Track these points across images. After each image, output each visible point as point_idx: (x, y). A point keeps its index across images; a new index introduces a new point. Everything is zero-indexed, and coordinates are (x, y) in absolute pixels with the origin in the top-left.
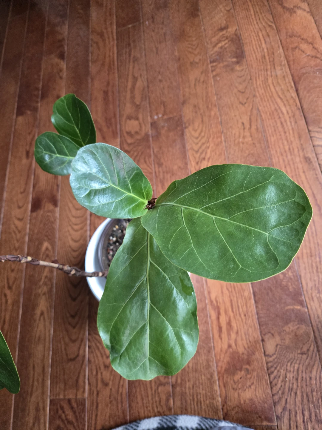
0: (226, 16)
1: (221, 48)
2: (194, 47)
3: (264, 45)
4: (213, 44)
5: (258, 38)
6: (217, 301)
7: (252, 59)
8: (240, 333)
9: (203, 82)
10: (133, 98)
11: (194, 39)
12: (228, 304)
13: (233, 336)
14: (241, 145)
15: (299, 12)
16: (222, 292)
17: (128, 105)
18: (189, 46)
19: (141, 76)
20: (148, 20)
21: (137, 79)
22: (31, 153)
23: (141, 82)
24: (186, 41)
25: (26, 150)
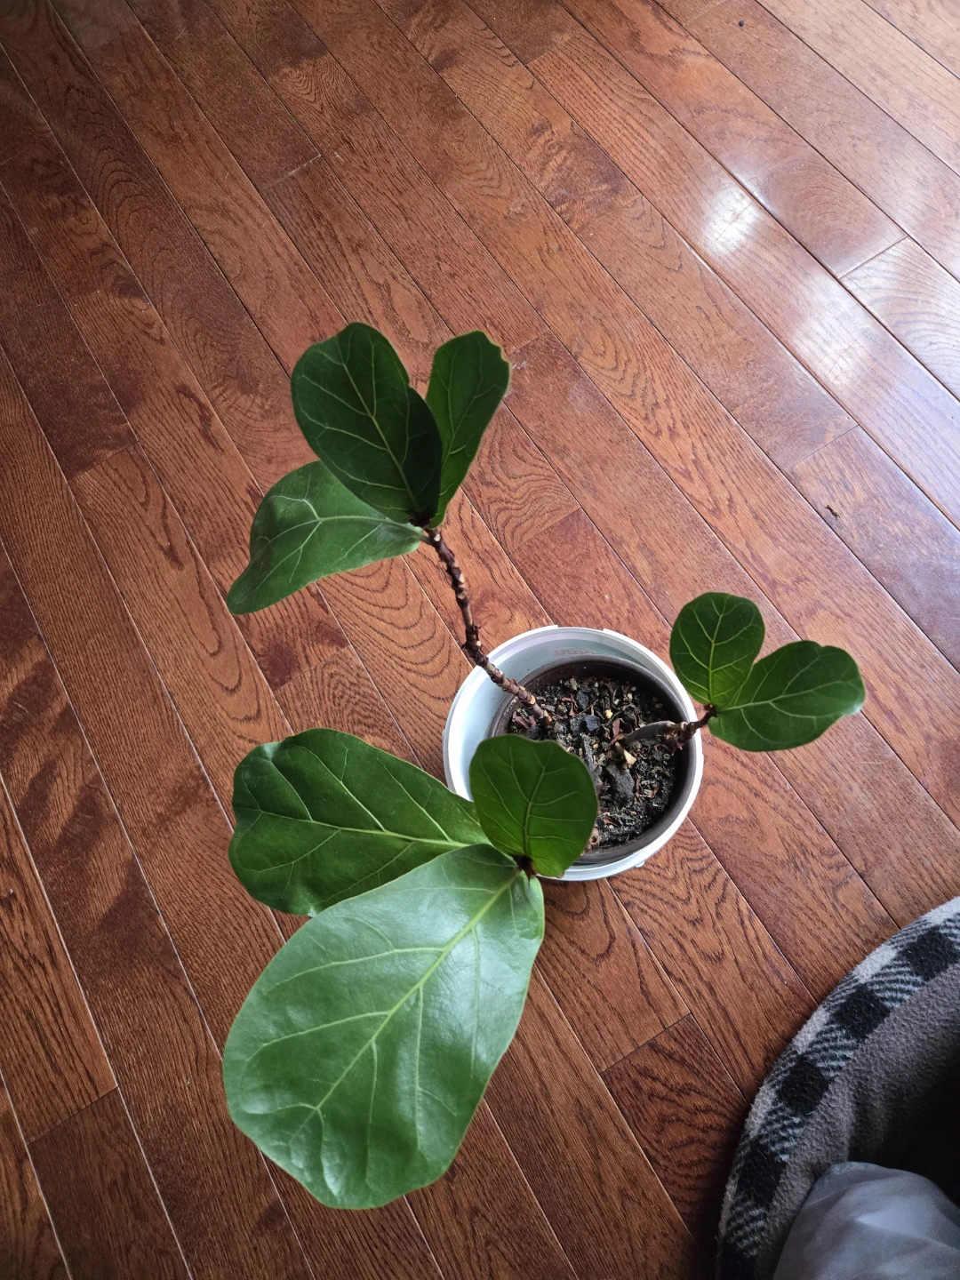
0: (531, 101)
1: (559, 169)
2: (495, 183)
3: (652, 143)
4: (536, 168)
5: (631, 130)
7: (642, 176)
8: (931, 703)
9: (560, 249)
10: (402, 332)
11: (484, 166)
12: (877, 662)
13: (923, 715)
14: (719, 349)
15: (689, 59)
18: (480, 183)
19: (394, 278)
20: (336, 149)
21: (389, 288)
22: (182, 551)
23: (402, 291)
24: (465, 176)
25: (161, 548)
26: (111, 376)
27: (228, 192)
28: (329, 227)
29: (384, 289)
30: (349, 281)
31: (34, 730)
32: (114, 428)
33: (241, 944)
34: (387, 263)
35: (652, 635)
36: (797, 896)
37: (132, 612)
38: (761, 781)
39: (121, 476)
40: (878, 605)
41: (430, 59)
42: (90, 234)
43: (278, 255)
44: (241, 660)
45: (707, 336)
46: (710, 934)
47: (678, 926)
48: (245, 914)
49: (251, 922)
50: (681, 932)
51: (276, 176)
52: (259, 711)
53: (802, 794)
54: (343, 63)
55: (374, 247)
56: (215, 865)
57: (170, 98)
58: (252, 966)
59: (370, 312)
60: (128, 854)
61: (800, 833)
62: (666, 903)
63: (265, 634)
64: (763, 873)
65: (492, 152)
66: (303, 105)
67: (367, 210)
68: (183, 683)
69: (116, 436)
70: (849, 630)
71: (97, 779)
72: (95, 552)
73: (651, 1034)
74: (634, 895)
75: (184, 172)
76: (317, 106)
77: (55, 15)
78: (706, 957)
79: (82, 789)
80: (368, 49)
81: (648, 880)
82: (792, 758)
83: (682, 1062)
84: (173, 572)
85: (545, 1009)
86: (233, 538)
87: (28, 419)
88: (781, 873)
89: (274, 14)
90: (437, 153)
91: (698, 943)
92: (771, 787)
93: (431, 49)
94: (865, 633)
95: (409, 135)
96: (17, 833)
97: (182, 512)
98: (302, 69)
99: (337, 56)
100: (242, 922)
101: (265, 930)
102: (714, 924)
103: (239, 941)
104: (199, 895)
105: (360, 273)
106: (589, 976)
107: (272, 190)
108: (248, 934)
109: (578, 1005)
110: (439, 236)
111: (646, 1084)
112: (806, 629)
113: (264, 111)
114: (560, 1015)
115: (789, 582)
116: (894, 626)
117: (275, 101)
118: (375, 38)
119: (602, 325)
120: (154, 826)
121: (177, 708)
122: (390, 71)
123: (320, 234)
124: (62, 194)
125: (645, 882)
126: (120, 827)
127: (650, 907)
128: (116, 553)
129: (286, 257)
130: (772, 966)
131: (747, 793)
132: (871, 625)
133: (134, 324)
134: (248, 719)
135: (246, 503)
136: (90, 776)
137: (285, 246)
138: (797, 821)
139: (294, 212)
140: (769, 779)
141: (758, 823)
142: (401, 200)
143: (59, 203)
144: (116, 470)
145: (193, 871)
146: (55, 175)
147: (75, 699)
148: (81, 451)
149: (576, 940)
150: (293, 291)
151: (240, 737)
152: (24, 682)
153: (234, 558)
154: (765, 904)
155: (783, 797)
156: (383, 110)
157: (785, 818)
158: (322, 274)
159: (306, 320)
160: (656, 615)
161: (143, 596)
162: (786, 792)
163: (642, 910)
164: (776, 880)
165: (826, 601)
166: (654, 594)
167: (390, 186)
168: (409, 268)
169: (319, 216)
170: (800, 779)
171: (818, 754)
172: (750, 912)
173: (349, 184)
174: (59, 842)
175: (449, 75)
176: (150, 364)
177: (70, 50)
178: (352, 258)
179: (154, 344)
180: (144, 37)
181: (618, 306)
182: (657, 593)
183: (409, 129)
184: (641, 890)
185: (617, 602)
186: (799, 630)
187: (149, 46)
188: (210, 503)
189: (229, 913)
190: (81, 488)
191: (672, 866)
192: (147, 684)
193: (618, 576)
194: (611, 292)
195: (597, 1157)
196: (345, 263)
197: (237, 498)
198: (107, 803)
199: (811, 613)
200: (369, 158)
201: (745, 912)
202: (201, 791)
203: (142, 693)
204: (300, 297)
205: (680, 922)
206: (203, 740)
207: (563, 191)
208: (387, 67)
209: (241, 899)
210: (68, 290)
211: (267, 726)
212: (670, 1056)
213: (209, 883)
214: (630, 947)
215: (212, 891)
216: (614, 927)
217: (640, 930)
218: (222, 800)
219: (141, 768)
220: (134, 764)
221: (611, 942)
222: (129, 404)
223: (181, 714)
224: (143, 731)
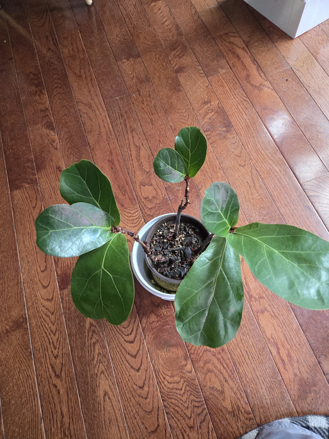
0: (206, 92)
1: (210, 119)
2: (186, 119)
3: (245, 117)
4: (202, 116)
5: (238, 110)
6: (273, 338)
7: (239, 128)
8: (300, 362)
10: (141, 165)
11: (184, 111)
12: (283, 339)
13: (296, 365)
15: (265, 89)
16: (275, 329)
17: (138, 173)
18: (181, 117)
19: (143, 145)
20: (134, 93)
21: (140, 148)
23: (144, 150)
24: (177, 113)
26: (35, 157)
27: (93, 100)
28: (125, 121)
29: (138, 148)
30: (127, 142)
32: (31, 177)
33: (22, 389)
34: (141, 139)
36: (232, 427)
37: (19, 248)
38: (229, 376)
39: (29, 195)
40: (288, 315)
41: (175, 68)
42: (42, 104)
43: (105, 127)
44: (52, 276)
45: (248, 194)
46: (195, 434)
47: (184, 428)
48: (27, 378)
49: (28, 381)
50: (184, 430)
51: (111, 97)
52: (53, 297)
53: (243, 385)
54: (144, 63)
55: (138, 132)
56: (21, 355)
57: (82, 61)
58: (24, 399)
59: (131, 156)
61: (239, 401)
62: (182, 416)
63: (63, 268)
64: (221, 414)
65: (188, 107)
66: (127, 75)
67: (139, 118)
68: (29, 280)
69: (31, 180)
70: (275, 323)
72: (12, 221)
74: (171, 410)
75: (80, 89)
76: (132, 76)
77: (51, 22)
80: (154, 59)
81: (177, 405)
87: (3, 166)
88: (228, 416)
89: (125, 39)
90: (168, 103)
91: (190, 436)
92: (232, 379)
93: (176, 65)
94: (281, 325)
95: (161, 94)
98: (130, 61)
99: (143, 60)
100: (25, 380)
101: (32, 386)
102: (198, 430)
103: (22, 388)
104: (12, 365)
105: (131, 141)
107: (108, 103)
108: (26, 386)
110: (162, 133)
112: (259, 318)
113: (113, 73)
115: (257, 297)
116: (292, 326)
117: (118, 71)
118: (158, 56)
119: (211, 180)
120: (4, 333)
121: (24, 289)
122: (160, 69)
123: (121, 122)
124: (37, 87)
125: (176, 406)
127: (175, 417)
128: (19, 224)
129: (107, 128)
131: (222, 379)
132: (284, 323)
133: (48, 140)
134: (48, 300)
137: (108, 124)
138: (239, 396)
139: (114, 112)
140: (232, 376)
141: (224, 393)
142: (152, 117)
143: (35, 90)
144: (28, 192)
145: (12, 355)
146: (36, 79)
148: (18, 182)
149: (145, 423)
150: (106, 141)
151: (43, 306)
154: (219, 427)
155: (235, 385)
156: (154, 83)
157: (234, 393)
158: (118, 137)
159: (108, 153)
161: (24, 242)
162: (237, 383)
163: (172, 417)
164: (225, 419)
165: (269, 309)
167: (150, 111)
168: (149, 143)
169: (122, 116)
170: (244, 379)
171: (253, 370)
172: (212, 428)
173: (136, 107)
175: (180, 75)
176: (50, 156)
177: (53, 36)
178: (130, 134)
179: (53, 149)
180: (79, 37)
181: (219, 174)
183: (161, 91)
184: (174, 409)
186: (257, 318)
187: (80, 40)
189: (21, 375)
190: (14, 196)
191: (187, 402)
192: (16, 277)
194: (218, 169)
196: (127, 135)
199: (263, 312)
200: (145, 99)
201: (210, 428)
202: (24, 324)
203: (14, 280)
204: (108, 144)
205: (185, 426)
206: (30, 304)
207: (210, 127)
208: (159, 67)
209: (27, 371)
210: (29, 122)
211: (54, 304)
213: (17, 361)
214: (164, 431)
215: (17, 365)
216: (160, 421)
217: (170, 425)
218: (30, 329)
219: (5, 309)
220: (3, 307)
221: (157, 427)
222: (39, 170)
223: (25, 292)
224: (10, 295)
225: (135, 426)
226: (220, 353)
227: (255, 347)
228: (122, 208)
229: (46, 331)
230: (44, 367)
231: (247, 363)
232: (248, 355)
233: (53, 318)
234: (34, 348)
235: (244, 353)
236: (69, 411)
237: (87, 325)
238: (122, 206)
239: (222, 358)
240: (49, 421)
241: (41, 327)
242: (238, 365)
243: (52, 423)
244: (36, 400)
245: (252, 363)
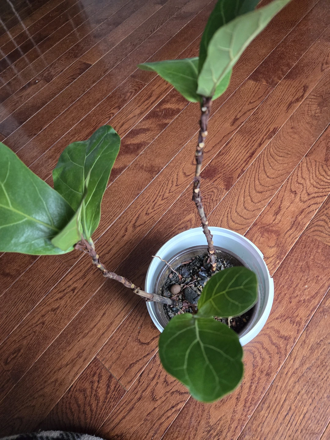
22: (238, 123)
25: (236, 116)
26: (297, 66)
31: (157, 120)
32: (276, 78)
33: (110, 209)
35: (297, 316)
36: (195, 435)
38: (246, 400)
39: (258, 91)
44: (205, 161)
46: (163, 391)
47: (162, 374)
48: (120, 206)
49: (118, 208)
50: (159, 376)
52: (189, 175)
53: (248, 426)
56: (132, 190)
58: (104, 216)
60: (128, 164)
61: (227, 429)
63: (219, 163)
64: (200, 412)
68: (189, 149)
69: (273, 81)
71: (148, 144)
72: (225, 101)
73: (115, 375)
78: (153, 392)
79: (144, 142)
82: (266, 415)
83: (107, 393)
84: (229, 124)
85: (114, 324)
86: (252, 134)
87: (264, 56)
88: (203, 423)
91: (158, 386)
92: (245, 406)
96: (126, 133)
97: (254, 114)
100: (117, 206)
101: (116, 214)
102: (168, 392)
103: (111, 208)
104: (121, 190)
106: (130, 339)
108: (114, 210)
109: (118, 338)
111: (96, 378)
114: (113, 331)
120: (139, 166)
126: (136, 158)
128: (227, 106)
130: (158, 429)
133: (324, 59)
134: (185, 174)
135: (269, 130)
136: (148, 141)
138: (233, 426)
140: (248, 404)
141: (223, 404)
144: (259, 88)
145: (129, 184)
147: (172, 124)
148: (261, 76)
151: (177, 175)
152: (171, 109)
153: (244, 138)
154: (185, 418)
155: (242, 415)
157: (232, 419)
160: (310, 315)
161: (215, 122)
162: (246, 416)
164: (198, 421)
166: (321, 309)
170: (256, 423)
171: (275, 431)
172: (179, 410)
174: (126, 145)
176: (310, 73)
182: (323, 311)
185: (306, 292)
188: (262, 120)
189: (118, 201)
190: (246, 84)
192: (185, 139)
193: (321, 288)
195: (67, 365)
197: (269, 127)
198: (142, 150)
201: (178, 407)
202: (155, 173)
203: (181, 140)
206: (172, 164)
209: (124, 202)
211: (184, 181)
212: (108, 386)
213: (126, 190)
214: (147, 354)
215: (124, 193)
216: (153, 343)
217: (155, 356)
218: (154, 180)
219: (156, 153)
220: (157, 150)
221: (146, 344)
222: (288, 77)
223: (178, 154)
224: (168, 147)
225: (135, 320)
226: (262, 372)
227: (306, 419)
228: (323, 162)
229: (160, 193)
230: (134, 212)
231: (277, 417)
232: (287, 414)
233: (174, 188)
234: (143, 194)
235: (286, 407)
236: (115, 254)
237: (188, 218)
238: (325, 160)
239: (259, 379)
240: (99, 245)
241: (161, 186)
242: (266, 405)
243: (99, 248)
244: (109, 224)
245: (284, 425)
